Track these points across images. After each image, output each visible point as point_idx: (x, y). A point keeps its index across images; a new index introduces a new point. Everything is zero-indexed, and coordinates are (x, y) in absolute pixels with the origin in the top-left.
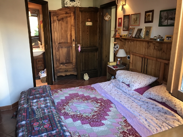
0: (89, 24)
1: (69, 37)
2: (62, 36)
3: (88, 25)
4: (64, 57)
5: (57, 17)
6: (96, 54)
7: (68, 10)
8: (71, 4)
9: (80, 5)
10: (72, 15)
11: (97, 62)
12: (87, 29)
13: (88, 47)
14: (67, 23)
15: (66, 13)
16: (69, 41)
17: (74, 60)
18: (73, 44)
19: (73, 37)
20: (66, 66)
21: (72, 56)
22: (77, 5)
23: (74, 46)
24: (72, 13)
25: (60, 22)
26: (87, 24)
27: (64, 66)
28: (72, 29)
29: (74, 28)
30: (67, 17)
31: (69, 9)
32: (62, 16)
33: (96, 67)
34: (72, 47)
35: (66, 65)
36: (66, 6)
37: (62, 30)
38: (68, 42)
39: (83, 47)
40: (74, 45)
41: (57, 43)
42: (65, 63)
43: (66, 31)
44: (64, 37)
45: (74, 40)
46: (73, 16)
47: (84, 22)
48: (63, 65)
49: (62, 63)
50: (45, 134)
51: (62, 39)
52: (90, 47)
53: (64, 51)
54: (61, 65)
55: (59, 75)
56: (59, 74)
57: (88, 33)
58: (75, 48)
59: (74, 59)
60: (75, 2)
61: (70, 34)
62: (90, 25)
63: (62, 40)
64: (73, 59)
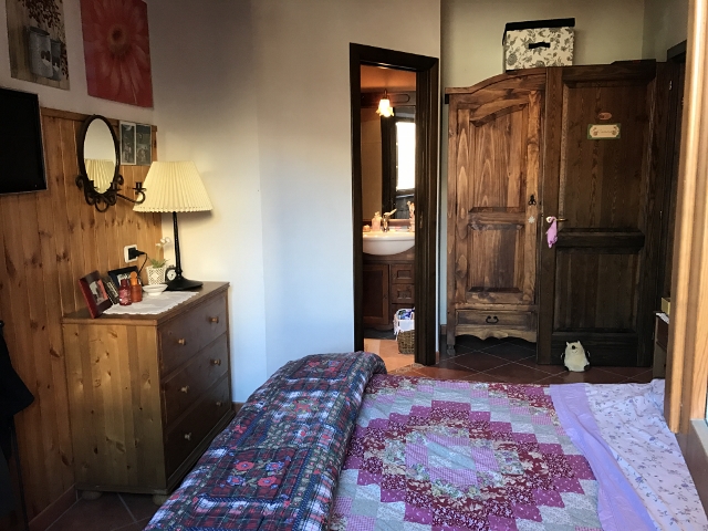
0: (604, 131)
1: (513, 185)
2: (485, 185)
3: (599, 136)
4: (488, 263)
5: (473, 110)
6: (630, 263)
7: (515, 84)
8: (529, 60)
9: (568, 59)
10: (532, 100)
11: (636, 298)
12: (595, 152)
13: (595, 230)
14: (509, 133)
15: (510, 94)
16: (512, 202)
17: (529, 281)
18: (528, 213)
19: (532, 188)
20: (493, 301)
21: (522, 262)
22: (556, 58)
23: (531, 224)
24: (533, 92)
25: (484, 129)
26: (596, 133)
27: (485, 300)
28: (529, 156)
29: (537, 149)
30: (510, 110)
31: (520, 78)
32: (490, 105)
33: (631, 320)
34: (524, 226)
35: (492, 295)
36: (512, 68)
37: (488, 161)
38: (506, 207)
39: (572, 230)
40: (532, 220)
41: (463, 210)
42: (491, 290)
43: (503, 165)
44: (493, 187)
45: (532, 197)
46: (535, 103)
47: (579, 126)
48: (481, 296)
49: (480, 289)
50: (243, 503)
51: (484, 192)
52: (601, 230)
53: (490, 239)
54: (475, 296)
55: (460, 334)
56: (463, 330)
57: (595, 170)
58: (535, 230)
59: (527, 275)
60: (550, 50)
61: (518, 176)
62: (611, 136)
63: (485, 198)
64: (522, 277)
